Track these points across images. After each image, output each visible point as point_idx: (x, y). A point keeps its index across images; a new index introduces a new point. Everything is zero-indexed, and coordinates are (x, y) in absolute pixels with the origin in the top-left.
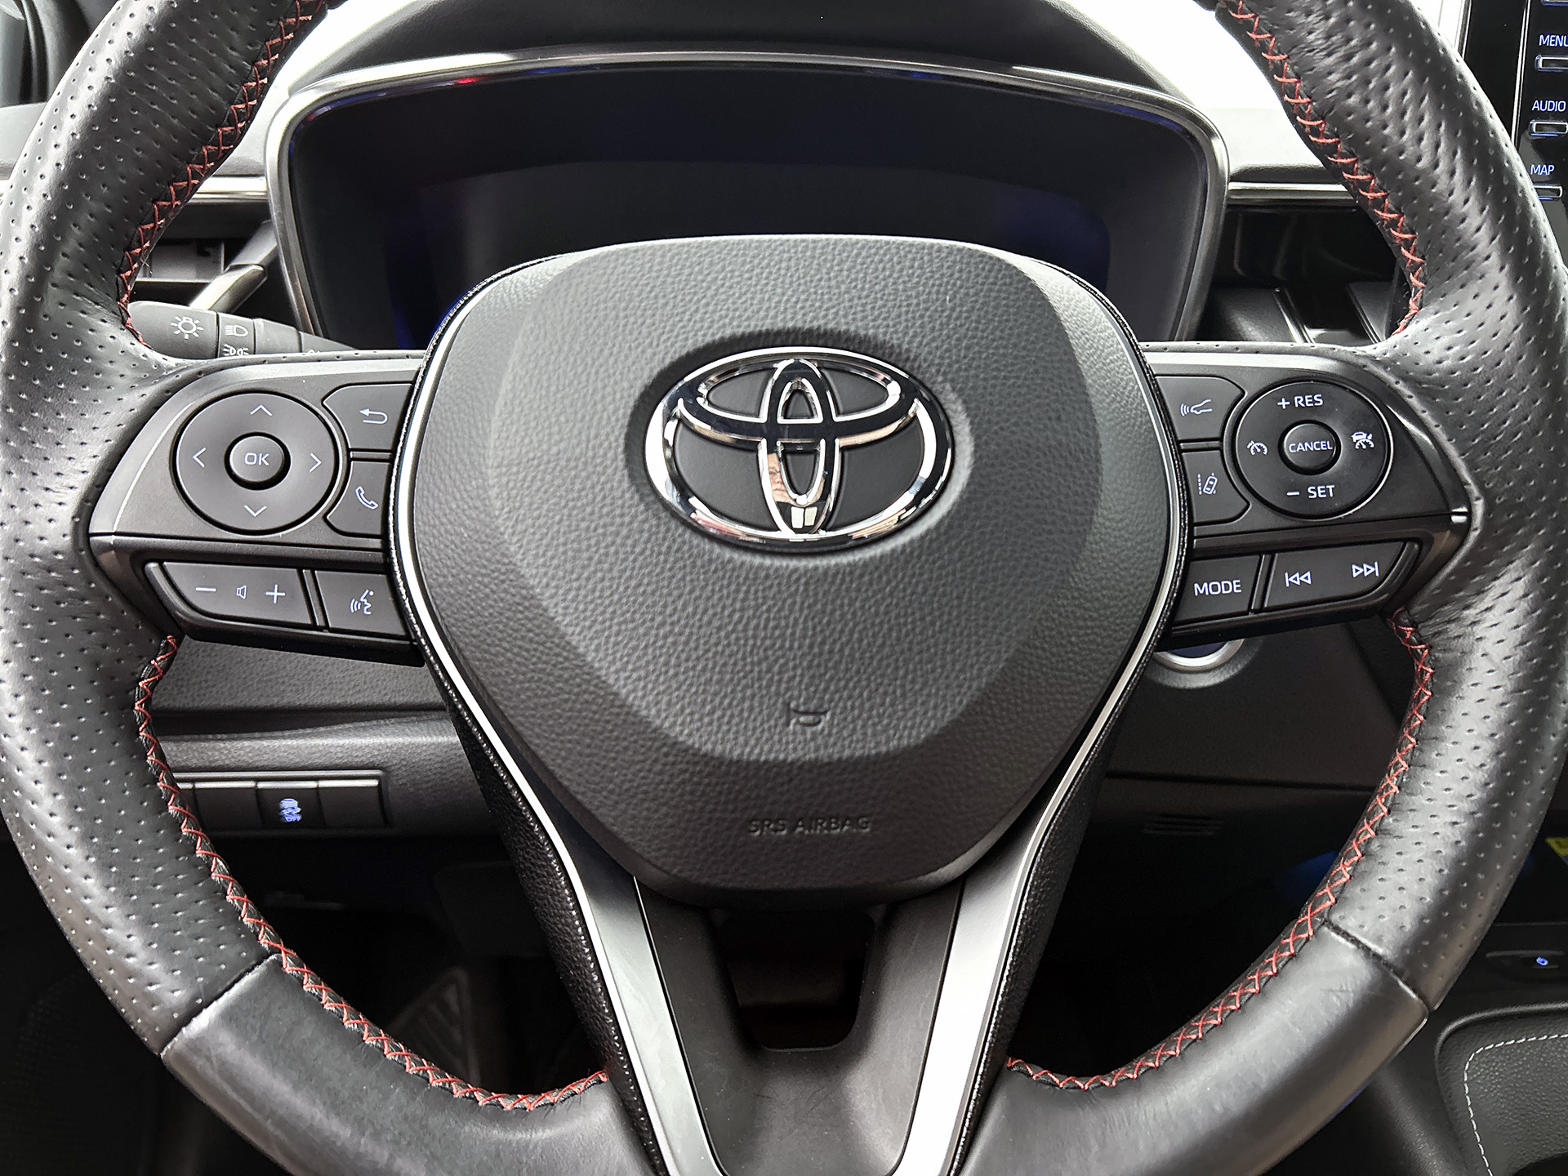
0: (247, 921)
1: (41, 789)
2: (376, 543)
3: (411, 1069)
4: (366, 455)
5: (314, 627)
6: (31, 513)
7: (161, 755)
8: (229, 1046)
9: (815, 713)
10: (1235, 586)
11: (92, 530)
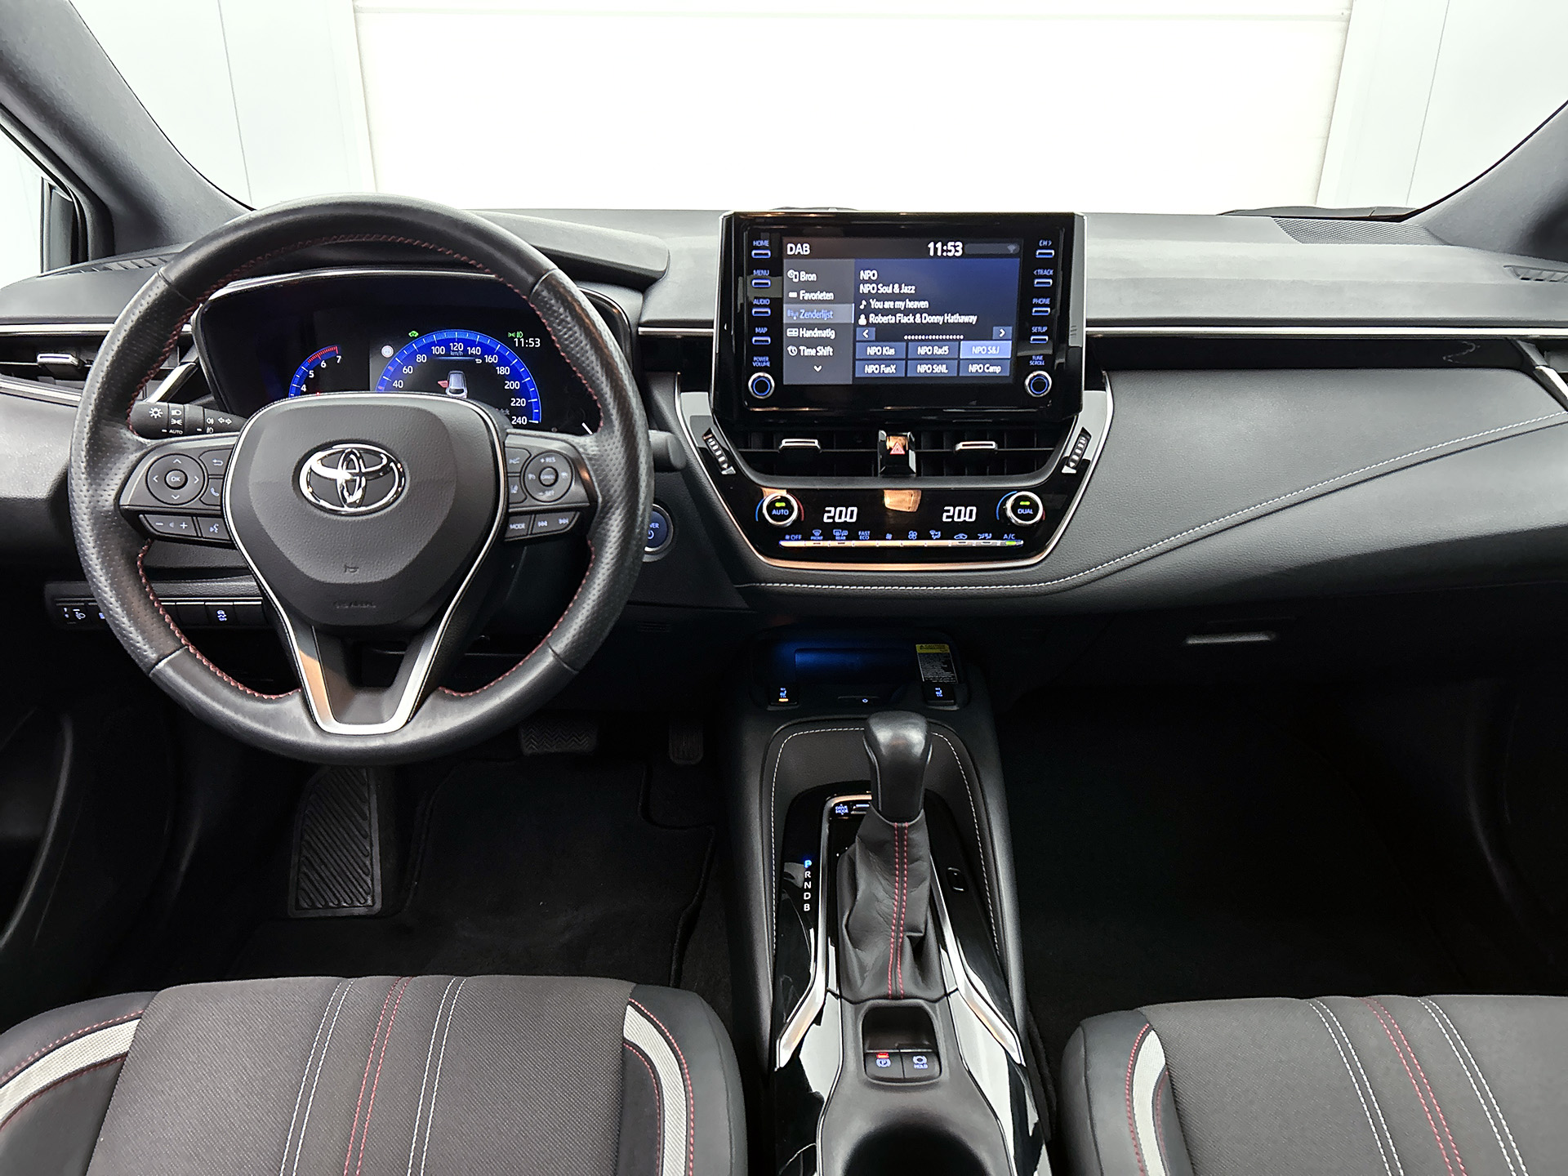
0: (177, 635)
1: (107, 589)
2: (219, 508)
3: (232, 684)
4: (216, 477)
5: (197, 536)
6: (100, 498)
7: (151, 588)
8: (170, 672)
9: (354, 568)
10: (523, 526)
11: (121, 503)
